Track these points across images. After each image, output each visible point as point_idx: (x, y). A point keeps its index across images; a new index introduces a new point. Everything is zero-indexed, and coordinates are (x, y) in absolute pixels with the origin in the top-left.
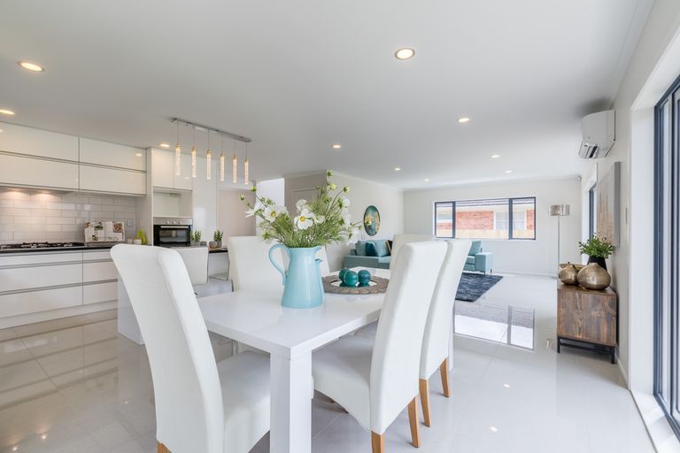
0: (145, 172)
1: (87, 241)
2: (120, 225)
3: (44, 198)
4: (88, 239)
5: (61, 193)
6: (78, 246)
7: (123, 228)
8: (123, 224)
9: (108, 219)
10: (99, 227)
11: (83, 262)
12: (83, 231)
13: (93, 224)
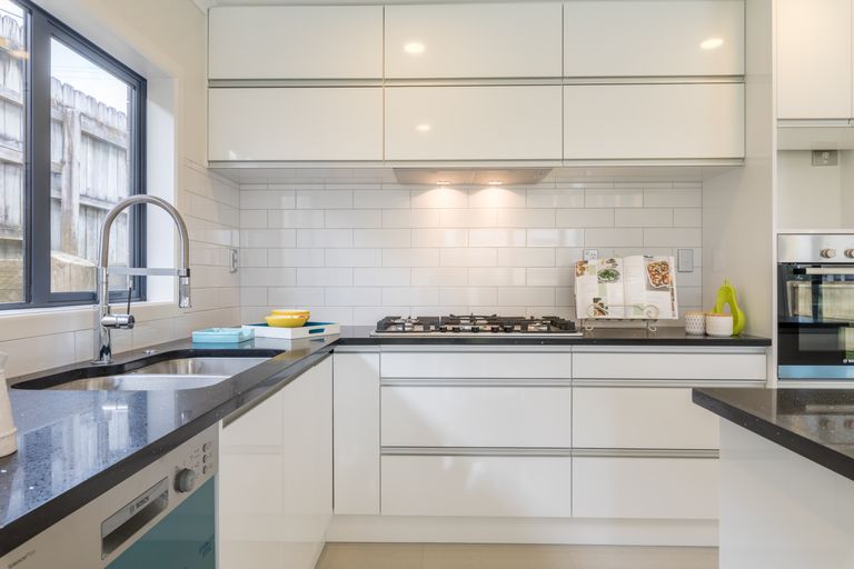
0: (741, 78)
1: (579, 317)
2: (665, 265)
3: (496, 199)
4: (584, 310)
5: (527, 177)
6: (560, 331)
7: (673, 274)
8: (672, 265)
9: (632, 250)
10: (609, 275)
11: (572, 383)
12: (571, 287)
13: (597, 265)
